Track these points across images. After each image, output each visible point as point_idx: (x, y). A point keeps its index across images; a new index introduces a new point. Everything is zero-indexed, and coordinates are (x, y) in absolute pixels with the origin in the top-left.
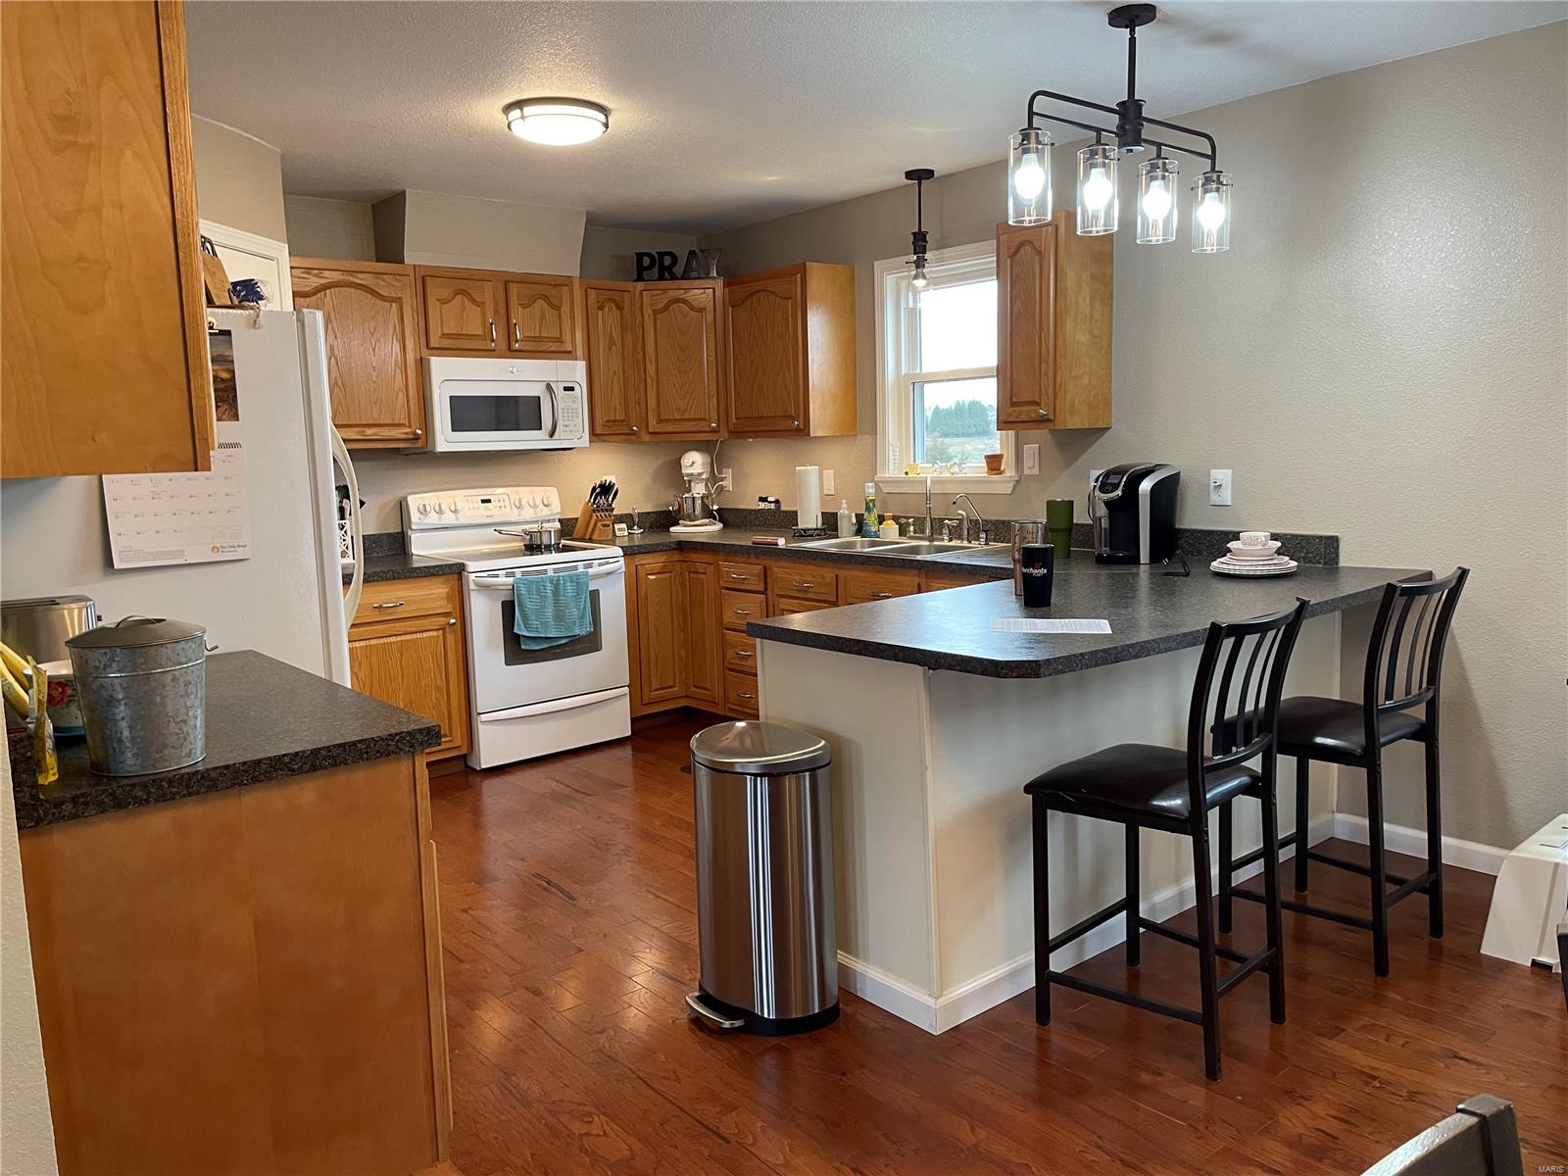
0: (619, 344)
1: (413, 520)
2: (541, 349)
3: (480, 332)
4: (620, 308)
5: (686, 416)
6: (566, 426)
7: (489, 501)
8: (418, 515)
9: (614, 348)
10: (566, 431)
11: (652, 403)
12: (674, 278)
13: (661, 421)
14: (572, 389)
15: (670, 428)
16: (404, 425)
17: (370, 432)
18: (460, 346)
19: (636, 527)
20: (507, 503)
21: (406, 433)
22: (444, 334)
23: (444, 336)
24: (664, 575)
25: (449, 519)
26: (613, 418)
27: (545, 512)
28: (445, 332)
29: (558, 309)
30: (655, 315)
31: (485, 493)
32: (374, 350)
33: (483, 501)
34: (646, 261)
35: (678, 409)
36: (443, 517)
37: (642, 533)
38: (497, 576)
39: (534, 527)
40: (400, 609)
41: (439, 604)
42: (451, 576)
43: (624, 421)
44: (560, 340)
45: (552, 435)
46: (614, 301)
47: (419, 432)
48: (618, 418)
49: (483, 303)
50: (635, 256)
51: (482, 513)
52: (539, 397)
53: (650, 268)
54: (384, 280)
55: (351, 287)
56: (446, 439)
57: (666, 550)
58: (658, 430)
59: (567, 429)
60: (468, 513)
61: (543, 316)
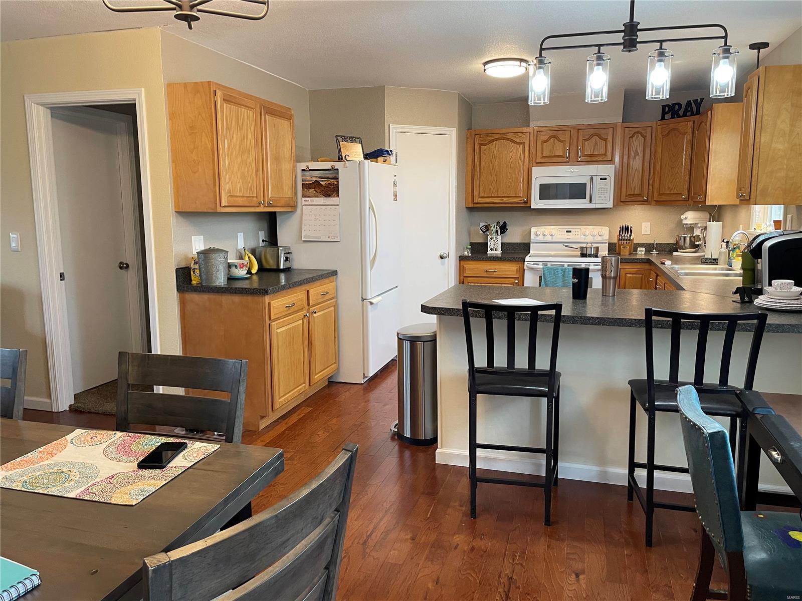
0: (641, 155)
1: (531, 238)
2: (594, 160)
3: (561, 154)
4: (644, 137)
5: (672, 192)
6: (600, 197)
7: (570, 232)
8: (534, 236)
9: (637, 157)
10: (599, 200)
11: (656, 185)
12: (679, 116)
13: (660, 194)
14: (605, 179)
15: (664, 198)
16: (520, 197)
17: (505, 199)
18: (551, 160)
19: (654, 250)
20: (579, 233)
21: (521, 200)
22: (543, 156)
23: (544, 157)
24: (637, 275)
25: (548, 239)
26: (632, 193)
27: (599, 239)
28: (544, 155)
29: (606, 140)
30: (663, 138)
31: (569, 228)
32: (511, 165)
33: (567, 232)
34: (667, 109)
35: (669, 188)
36: (546, 237)
37: (657, 254)
38: (538, 265)
39: (584, 245)
40: (495, 273)
41: (512, 273)
42: (520, 262)
43: (640, 194)
44: (605, 155)
45: (591, 201)
46: (641, 133)
47: (525, 200)
48: (636, 193)
49: (565, 140)
50: (661, 107)
51: (565, 237)
52: (586, 183)
53: (668, 113)
54: (518, 135)
55: (503, 140)
56: (536, 203)
57: (639, 263)
58: (658, 200)
59: (600, 198)
60: (559, 237)
61: (596, 144)
